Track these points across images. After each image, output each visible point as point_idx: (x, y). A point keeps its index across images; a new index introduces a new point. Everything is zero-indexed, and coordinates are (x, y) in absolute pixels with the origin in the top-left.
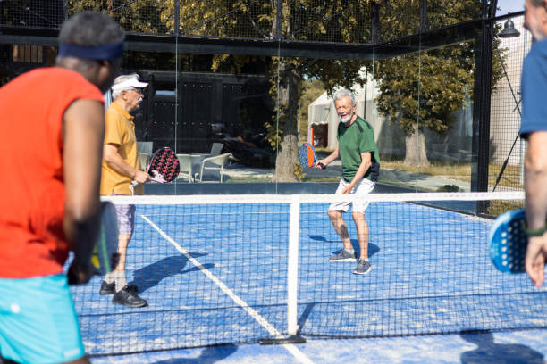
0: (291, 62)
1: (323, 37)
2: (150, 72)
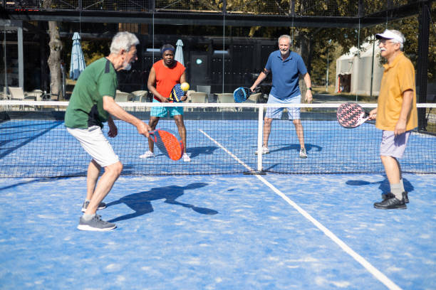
0: (303, 30)
1: (326, 13)
2: (210, 38)
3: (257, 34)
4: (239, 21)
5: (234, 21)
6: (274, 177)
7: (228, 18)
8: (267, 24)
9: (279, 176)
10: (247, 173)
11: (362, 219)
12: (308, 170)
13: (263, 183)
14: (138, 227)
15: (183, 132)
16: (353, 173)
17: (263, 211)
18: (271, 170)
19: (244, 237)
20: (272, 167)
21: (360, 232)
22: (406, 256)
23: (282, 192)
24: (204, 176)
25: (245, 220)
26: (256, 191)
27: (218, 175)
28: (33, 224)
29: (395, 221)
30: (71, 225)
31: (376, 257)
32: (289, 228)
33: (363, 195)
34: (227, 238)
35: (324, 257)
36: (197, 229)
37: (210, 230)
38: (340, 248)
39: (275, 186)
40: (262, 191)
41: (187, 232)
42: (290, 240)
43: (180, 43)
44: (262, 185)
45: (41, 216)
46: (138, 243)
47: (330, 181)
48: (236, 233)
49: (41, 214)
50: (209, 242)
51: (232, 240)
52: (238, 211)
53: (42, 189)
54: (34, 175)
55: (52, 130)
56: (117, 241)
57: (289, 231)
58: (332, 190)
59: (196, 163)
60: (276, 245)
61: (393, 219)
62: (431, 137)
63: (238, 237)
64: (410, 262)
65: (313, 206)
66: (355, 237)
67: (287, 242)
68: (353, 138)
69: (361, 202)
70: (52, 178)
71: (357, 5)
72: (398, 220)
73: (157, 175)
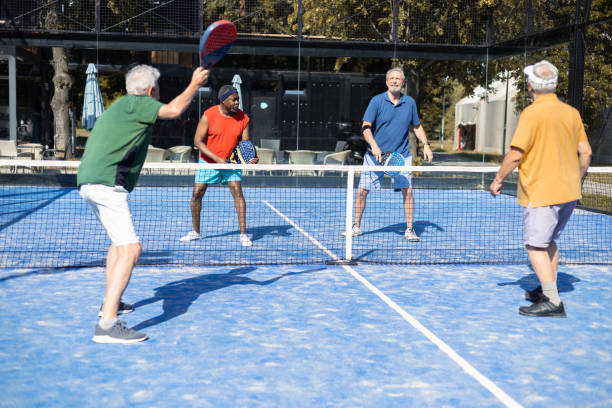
0: (409, 63)
1: (441, 39)
2: (279, 72)
3: (344, 68)
4: (319, 50)
5: (313, 50)
6: (368, 269)
7: (305, 45)
8: (360, 53)
9: (376, 267)
10: (331, 263)
11: (492, 328)
12: (416, 258)
13: (353, 277)
14: (178, 338)
15: (241, 205)
16: (478, 263)
17: (353, 316)
18: (365, 259)
19: (327, 353)
20: (365, 255)
21: (487, 346)
22: (551, 380)
23: (381, 289)
24: (270, 267)
25: (327, 329)
26: (344, 287)
27: (290, 266)
28: (29, 334)
29: (539, 332)
30: (83, 336)
31: (510, 381)
32: (389, 340)
33: (492, 294)
34: (303, 354)
35: (439, 381)
36: (261, 341)
37: (279, 342)
38: (461, 369)
39: (371, 282)
40: (352, 288)
41: (247, 345)
42: (391, 357)
43: (237, 79)
44: (351, 280)
45: (41, 323)
46: (178, 361)
47: (447, 274)
48: (315, 347)
49: (41, 320)
50: (278, 360)
51: (310, 357)
52: (319, 315)
53: (43, 284)
54: (32, 265)
55: (57, 200)
56: (148, 358)
57: (389, 345)
58: (450, 287)
59: (260, 248)
60: (372, 365)
61: (535, 329)
62: (587, 213)
63: (318, 353)
64: (558, 388)
65: (423, 310)
66: (481, 354)
67: (387, 361)
68: (479, 214)
69: (490, 304)
70: (57, 269)
71: (485, 28)
72: (541, 330)
73: (205, 265)
